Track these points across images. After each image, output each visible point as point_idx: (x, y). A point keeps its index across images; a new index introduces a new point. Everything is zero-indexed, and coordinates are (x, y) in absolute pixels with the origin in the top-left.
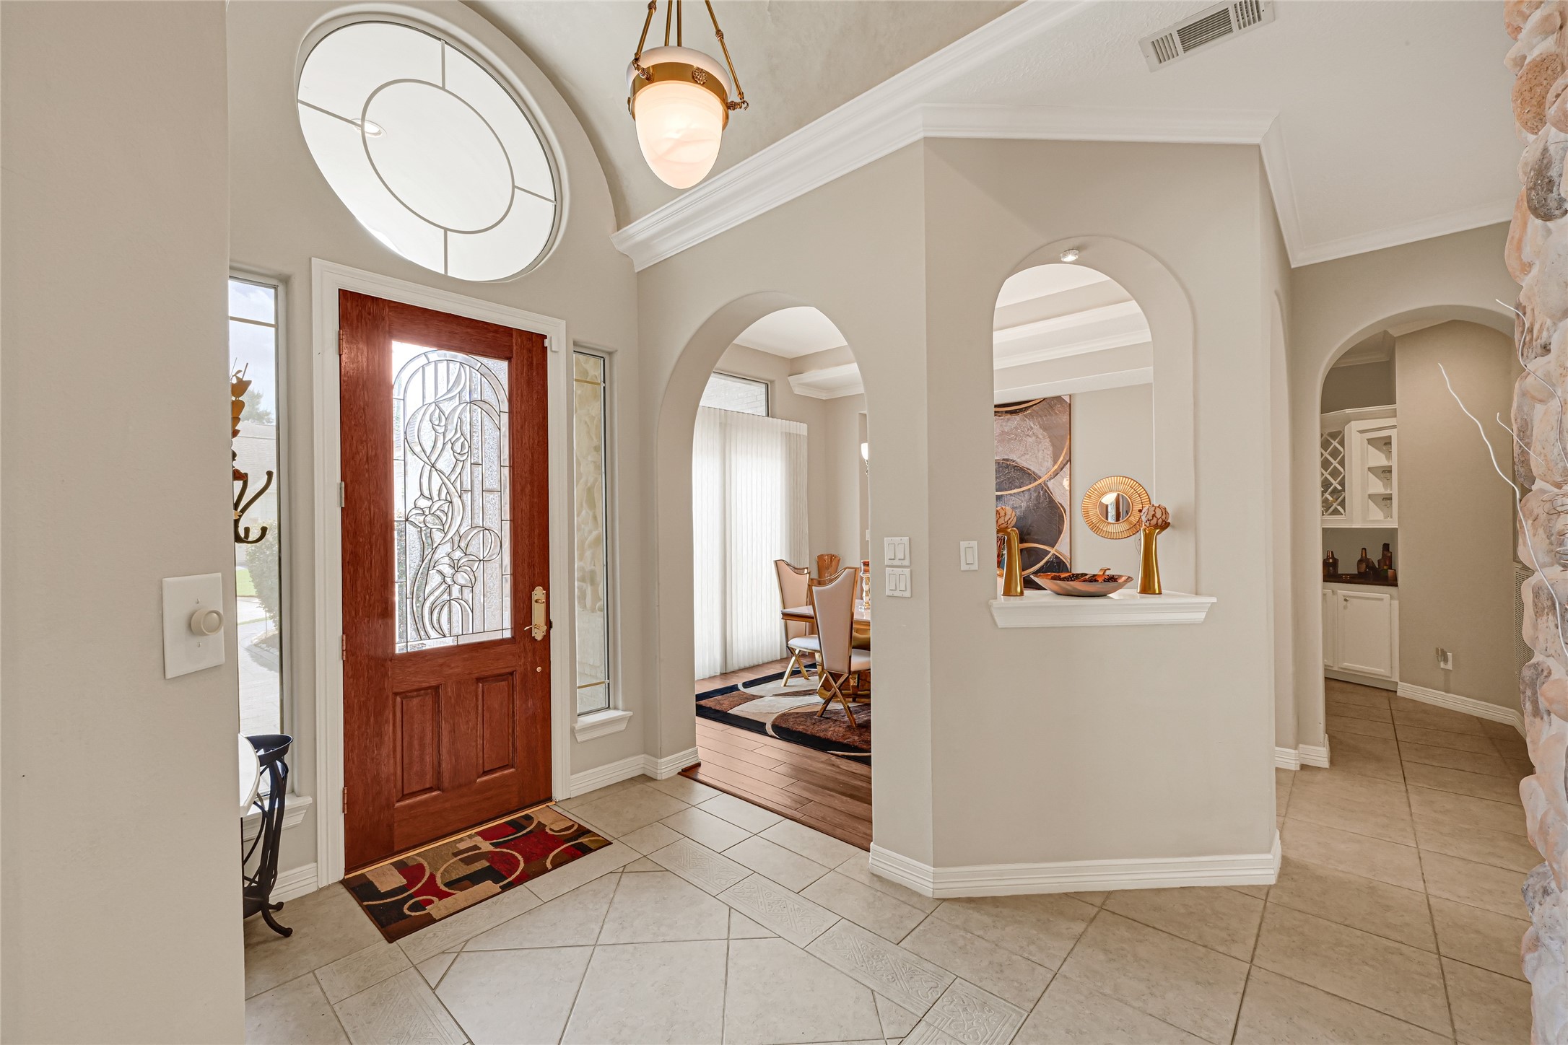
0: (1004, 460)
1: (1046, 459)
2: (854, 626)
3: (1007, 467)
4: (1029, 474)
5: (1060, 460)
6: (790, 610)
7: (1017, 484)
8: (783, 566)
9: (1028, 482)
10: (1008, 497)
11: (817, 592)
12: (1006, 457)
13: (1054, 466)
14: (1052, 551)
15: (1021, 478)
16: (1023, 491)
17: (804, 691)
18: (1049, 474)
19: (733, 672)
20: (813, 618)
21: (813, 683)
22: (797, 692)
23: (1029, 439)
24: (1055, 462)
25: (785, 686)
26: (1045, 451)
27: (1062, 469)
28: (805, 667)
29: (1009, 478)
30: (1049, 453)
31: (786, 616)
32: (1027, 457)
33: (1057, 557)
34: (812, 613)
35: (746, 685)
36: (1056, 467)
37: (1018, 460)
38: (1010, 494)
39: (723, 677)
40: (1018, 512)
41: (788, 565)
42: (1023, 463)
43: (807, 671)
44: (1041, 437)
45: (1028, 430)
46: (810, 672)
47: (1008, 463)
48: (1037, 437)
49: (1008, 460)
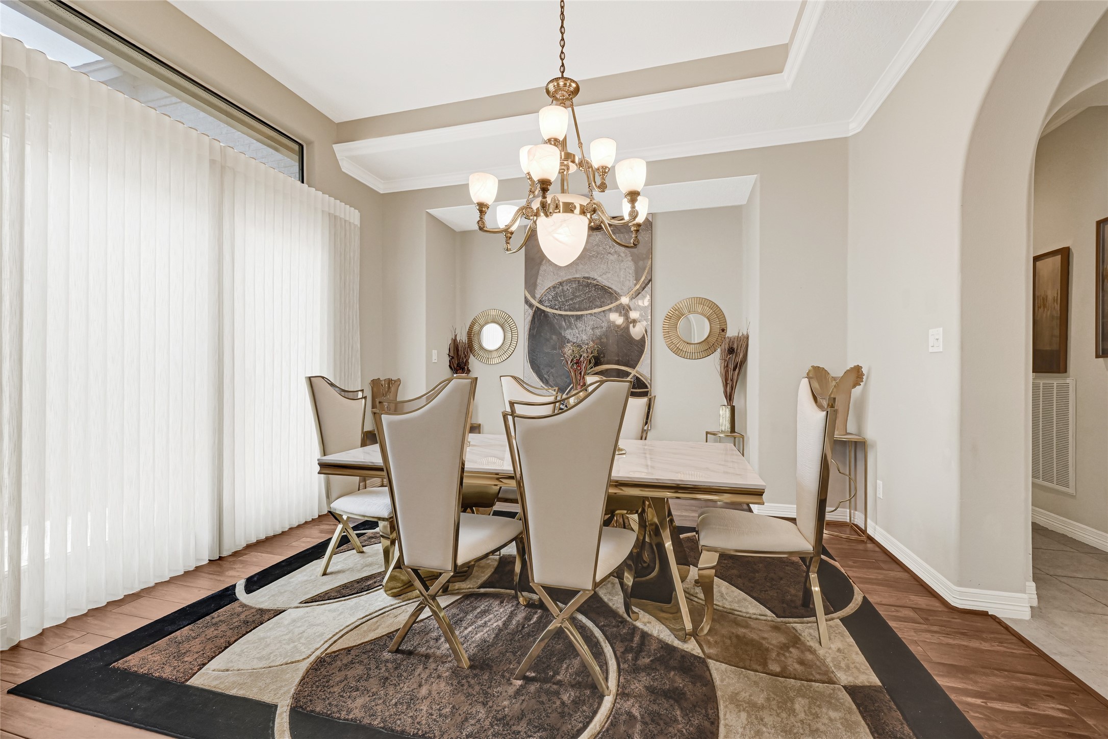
0: (584, 278)
1: (628, 278)
2: (464, 481)
3: (588, 285)
4: (610, 293)
5: (642, 279)
6: (332, 458)
7: (598, 303)
8: (321, 385)
9: (609, 302)
10: (589, 316)
11: (390, 424)
12: (586, 275)
13: (635, 285)
14: (633, 372)
15: (602, 298)
16: (604, 311)
17: (358, 582)
18: (631, 293)
19: (236, 554)
20: (381, 469)
21: (370, 559)
22: (345, 586)
23: (611, 257)
24: (637, 280)
25: (325, 574)
26: (627, 269)
27: (644, 289)
28: (355, 528)
29: (590, 297)
30: (631, 272)
31: (327, 468)
32: (609, 275)
33: (637, 378)
34: (378, 460)
35: (253, 584)
36: (638, 287)
37: (599, 279)
38: (591, 314)
39: (214, 568)
40: (598, 332)
41: (332, 385)
42: (604, 281)
43: (359, 535)
44: (623, 255)
45: (610, 247)
46: (365, 538)
47: (589, 281)
48: (619, 255)
49: (588, 278)
